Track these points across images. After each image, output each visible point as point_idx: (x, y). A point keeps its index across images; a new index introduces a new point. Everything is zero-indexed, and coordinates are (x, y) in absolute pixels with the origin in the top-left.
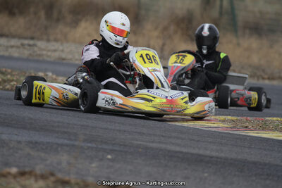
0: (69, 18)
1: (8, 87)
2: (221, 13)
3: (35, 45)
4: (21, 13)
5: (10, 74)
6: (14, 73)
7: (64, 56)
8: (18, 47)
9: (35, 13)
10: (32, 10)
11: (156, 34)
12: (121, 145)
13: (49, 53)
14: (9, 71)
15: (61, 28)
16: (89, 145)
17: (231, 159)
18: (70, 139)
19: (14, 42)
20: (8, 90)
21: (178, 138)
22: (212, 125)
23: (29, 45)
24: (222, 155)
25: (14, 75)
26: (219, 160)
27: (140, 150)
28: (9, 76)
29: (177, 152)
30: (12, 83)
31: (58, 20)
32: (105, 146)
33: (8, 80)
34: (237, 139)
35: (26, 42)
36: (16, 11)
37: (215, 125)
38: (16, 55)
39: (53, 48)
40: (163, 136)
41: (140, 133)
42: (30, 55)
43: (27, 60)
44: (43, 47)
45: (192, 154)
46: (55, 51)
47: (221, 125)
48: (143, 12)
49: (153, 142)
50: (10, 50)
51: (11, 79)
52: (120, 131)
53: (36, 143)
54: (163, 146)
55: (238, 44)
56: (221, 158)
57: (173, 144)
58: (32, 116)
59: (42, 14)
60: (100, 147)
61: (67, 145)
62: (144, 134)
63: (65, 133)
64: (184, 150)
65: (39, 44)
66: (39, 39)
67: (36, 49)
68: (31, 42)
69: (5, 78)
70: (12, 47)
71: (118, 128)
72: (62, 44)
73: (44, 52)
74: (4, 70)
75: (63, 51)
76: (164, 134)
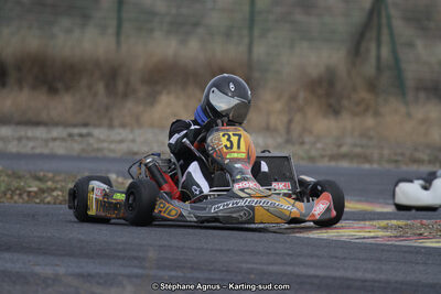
0: (142, 91)
1: (49, 199)
2: (379, 68)
3: (89, 135)
4: (68, 88)
5: (52, 180)
6: (57, 178)
7: (135, 148)
8: (63, 140)
9: (90, 87)
10: (84, 82)
11: (278, 106)
12: (222, 271)
13: (113, 146)
14: (50, 175)
15: (130, 105)
16: (173, 273)
17: (396, 282)
18: (143, 268)
19: (56, 132)
20: (49, 203)
21: (312, 256)
22: (367, 235)
23: (81, 135)
24: (382, 277)
25: (57, 182)
26: (377, 284)
27: (252, 276)
28: (49, 183)
29: (309, 276)
30: (55, 194)
31: (125, 96)
32: (197, 274)
33: (48, 188)
34: (405, 252)
35: (76, 131)
36: (60, 85)
37: (372, 234)
38: (61, 151)
39: (118, 138)
40: (288, 255)
41: (252, 252)
42: (83, 150)
43: (79, 158)
44: (102, 137)
45: (335, 278)
46: (121, 141)
47: (380, 233)
48: (256, 75)
49: (272, 264)
50: (51, 144)
51: (53, 186)
52: (221, 250)
53: (89, 275)
54: (289, 269)
55: (409, 115)
56: (379, 281)
57: (304, 265)
58: (83, 237)
59: (100, 88)
60: (189, 275)
61: (137, 276)
62: (259, 253)
63: (135, 258)
64: (321, 273)
65: (97, 132)
66: (96, 126)
67: (91, 140)
68: (84, 131)
69: (43, 186)
70: (54, 139)
71: (218, 247)
72: (132, 130)
73: (105, 145)
74: (42, 174)
75: (133, 141)
76: (291, 252)
